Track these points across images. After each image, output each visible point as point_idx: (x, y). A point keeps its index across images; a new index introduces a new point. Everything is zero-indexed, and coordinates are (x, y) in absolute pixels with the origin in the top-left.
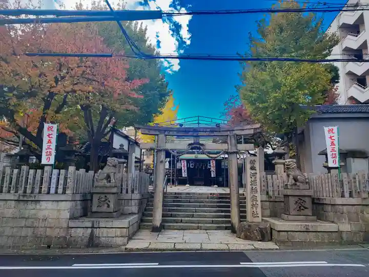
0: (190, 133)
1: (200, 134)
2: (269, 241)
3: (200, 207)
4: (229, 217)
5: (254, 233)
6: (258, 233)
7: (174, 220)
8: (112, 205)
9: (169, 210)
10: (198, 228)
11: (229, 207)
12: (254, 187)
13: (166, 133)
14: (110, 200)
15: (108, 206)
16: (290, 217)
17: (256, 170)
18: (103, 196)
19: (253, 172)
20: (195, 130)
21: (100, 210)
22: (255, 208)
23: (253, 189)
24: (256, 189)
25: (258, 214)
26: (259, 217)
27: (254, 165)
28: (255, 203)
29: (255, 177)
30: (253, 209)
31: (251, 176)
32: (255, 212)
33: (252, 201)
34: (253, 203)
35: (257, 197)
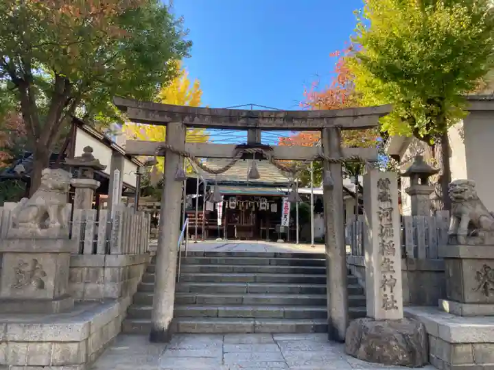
0: (242, 121)
1: (262, 123)
2: (424, 365)
3: (255, 282)
4: (324, 303)
5: (390, 347)
6: (400, 347)
7: (202, 312)
8: (50, 283)
9: (192, 290)
10: (254, 331)
11: (324, 281)
12: (387, 241)
13: (187, 120)
14: (47, 271)
15: (41, 286)
16: (467, 309)
17: (390, 201)
18: (28, 259)
19: (385, 205)
20: (251, 115)
21: (20, 294)
22: (388, 289)
23: (385, 244)
24: (391, 244)
25: (396, 302)
26: (397, 308)
27: (388, 191)
28: (388, 277)
29: (388, 218)
30: (385, 290)
31: (381, 216)
32: (389, 297)
33: (382, 272)
34: (385, 277)
35: (392, 262)
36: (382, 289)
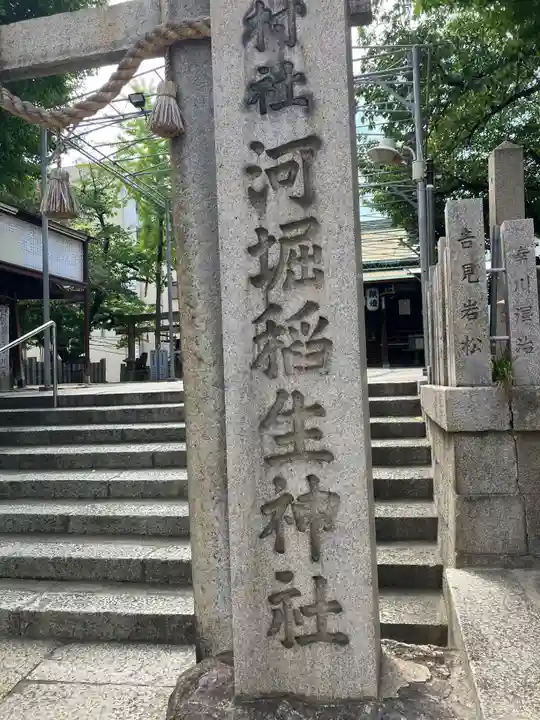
12: (292, 305)
17: (306, 101)
19: (282, 129)
22: (297, 544)
23: (280, 320)
24: (312, 319)
25: (336, 607)
26: (341, 640)
27: (294, 56)
28: (297, 486)
29: (298, 188)
30: (280, 548)
31: (258, 183)
32: (303, 583)
33: (269, 460)
34: (279, 481)
35: (317, 409)
36: (269, 543)
